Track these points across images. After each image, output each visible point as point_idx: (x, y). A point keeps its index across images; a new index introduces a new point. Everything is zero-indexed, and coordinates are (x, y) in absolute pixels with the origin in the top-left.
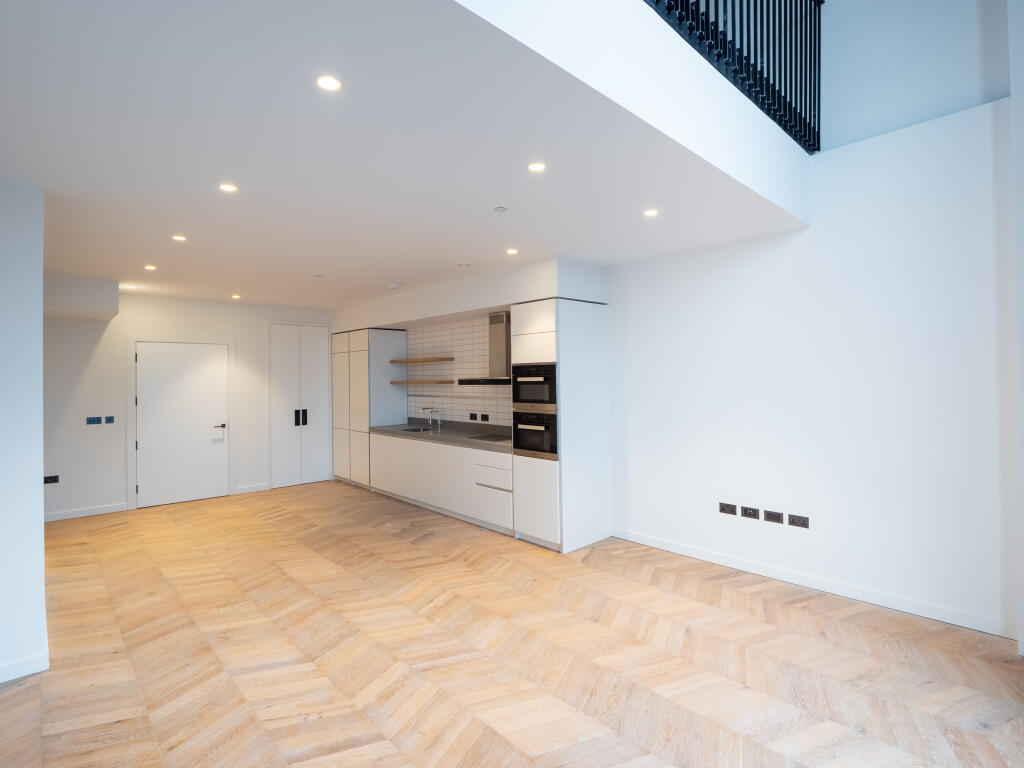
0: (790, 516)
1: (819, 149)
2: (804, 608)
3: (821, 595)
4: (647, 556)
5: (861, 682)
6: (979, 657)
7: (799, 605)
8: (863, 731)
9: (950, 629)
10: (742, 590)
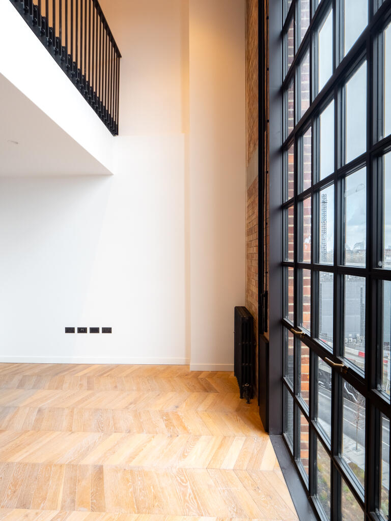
0: (103, 328)
1: (118, 134)
2: (108, 376)
3: (118, 366)
4: (18, 370)
5: (131, 406)
6: (177, 377)
7: (105, 375)
8: (129, 432)
9: (168, 367)
10: (76, 375)
